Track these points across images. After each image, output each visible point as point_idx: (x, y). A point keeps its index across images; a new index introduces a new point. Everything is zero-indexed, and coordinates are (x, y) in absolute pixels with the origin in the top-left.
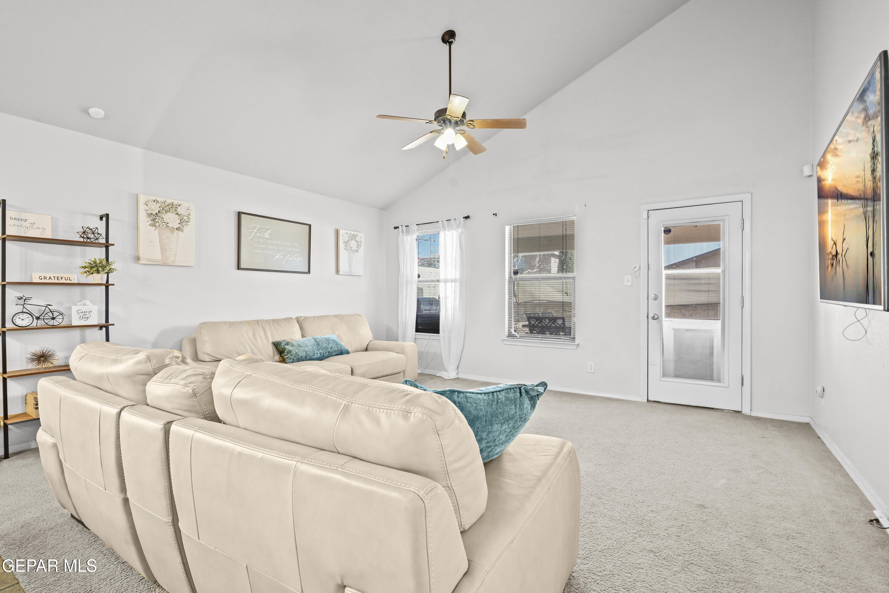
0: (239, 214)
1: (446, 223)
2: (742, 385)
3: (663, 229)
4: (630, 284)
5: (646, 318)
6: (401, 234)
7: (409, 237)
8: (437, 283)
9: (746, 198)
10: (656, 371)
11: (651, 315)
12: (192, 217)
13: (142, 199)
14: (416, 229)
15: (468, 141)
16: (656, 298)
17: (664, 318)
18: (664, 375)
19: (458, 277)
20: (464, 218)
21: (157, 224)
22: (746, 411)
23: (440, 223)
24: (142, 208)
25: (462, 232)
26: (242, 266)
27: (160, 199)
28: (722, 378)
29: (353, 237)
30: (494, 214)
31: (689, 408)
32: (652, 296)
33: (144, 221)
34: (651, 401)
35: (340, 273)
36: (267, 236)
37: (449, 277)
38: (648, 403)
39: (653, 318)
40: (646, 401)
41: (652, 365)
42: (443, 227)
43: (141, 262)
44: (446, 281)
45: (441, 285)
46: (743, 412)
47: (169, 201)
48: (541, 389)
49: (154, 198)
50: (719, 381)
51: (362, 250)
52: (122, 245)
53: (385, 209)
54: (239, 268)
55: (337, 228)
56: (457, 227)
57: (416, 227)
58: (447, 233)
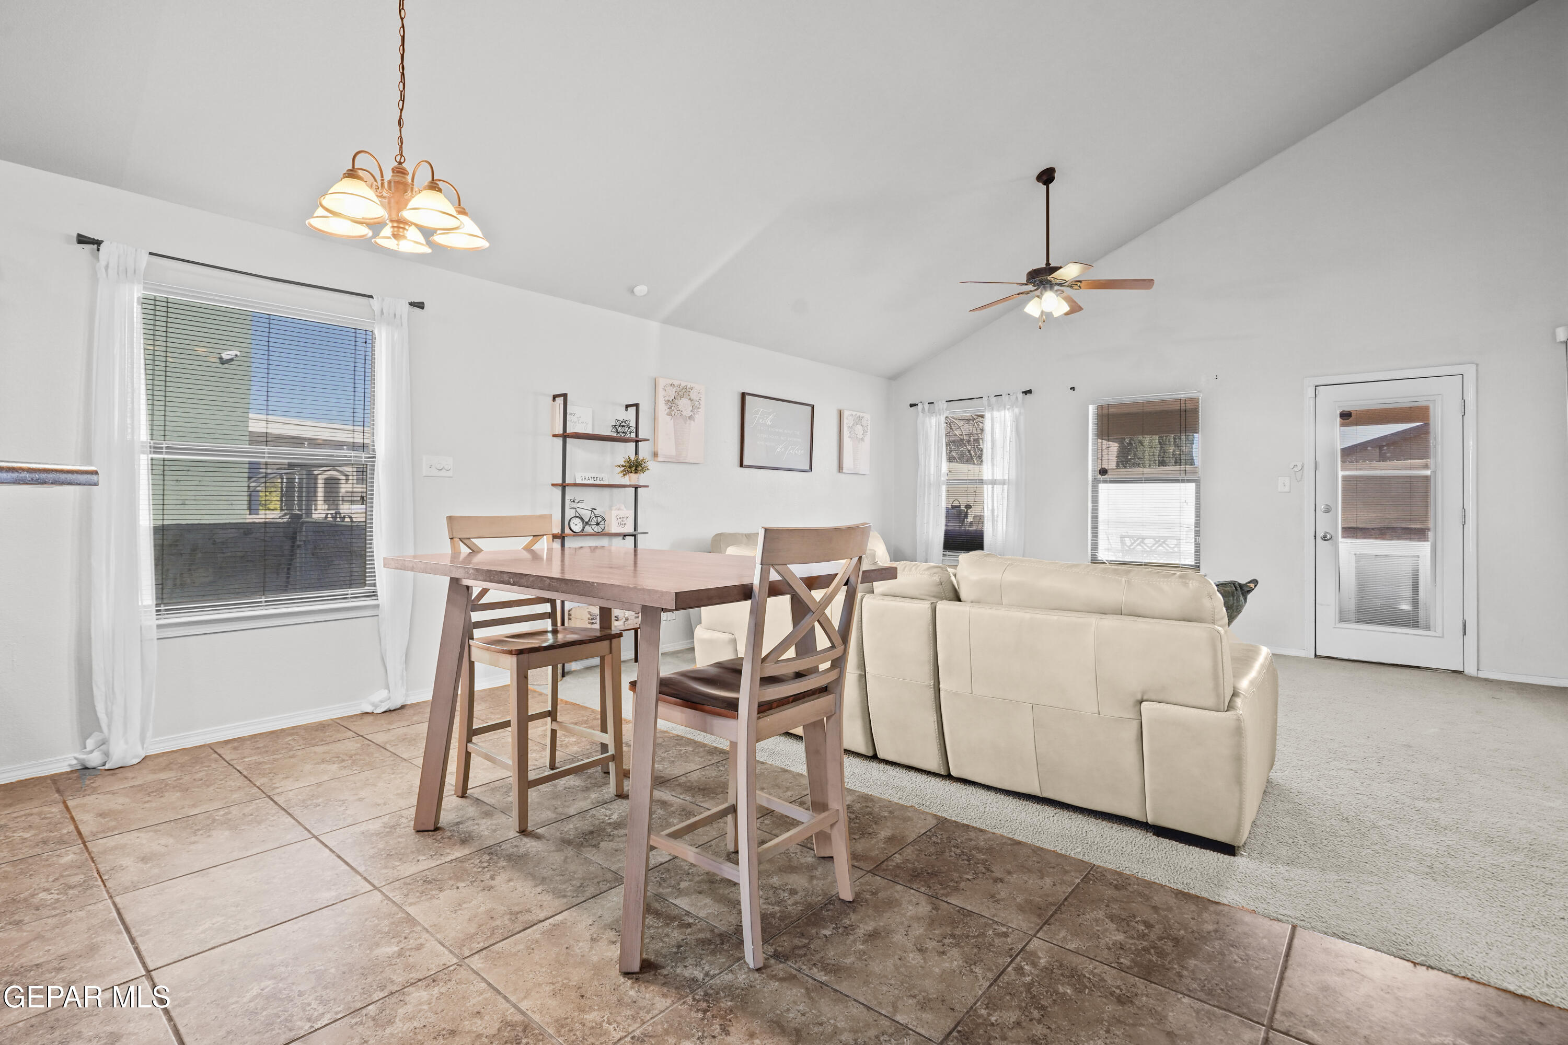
0: (743, 395)
1: (993, 399)
2: (1465, 634)
3: (1338, 413)
4: (1287, 489)
5: (1313, 537)
6: (921, 414)
7: (933, 420)
8: (978, 486)
9: (1470, 372)
10: (1328, 614)
11: (1320, 534)
12: (702, 402)
13: (662, 383)
14: (945, 407)
15: (1070, 306)
16: (1327, 510)
17: (1340, 539)
18: (1342, 620)
19: (1013, 476)
20: (1023, 392)
21: (673, 413)
22: (1471, 670)
23: (985, 399)
24: (661, 394)
25: (1020, 413)
26: (746, 463)
27: (676, 383)
28: (1432, 624)
29: (859, 420)
30: (1071, 389)
31: (1382, 667)
32: (1321, 507)
33: (662, 407)
34: (1320, 657)
35: (844, 471)
36: (769, 423)
37: (998, 476)
38: (1317, 660)
39: (1324, 538)
40: (1313, 656)
41: (1321, 605)
42: (989, 405)
43: (659, 459)
44: (994, 482)
45: (987, 489)
46: (1466, 672)
47: (683, 384)
48: (1252, 585)
49: (671, 382)
50: (1428, 628)
51: (867, 438)
52: (648, 440)
53: (894, 378)
54: (741, 465)
55: (840, 408)
56: (1012, 406)
57: (946, 402)
58: (996, 414)
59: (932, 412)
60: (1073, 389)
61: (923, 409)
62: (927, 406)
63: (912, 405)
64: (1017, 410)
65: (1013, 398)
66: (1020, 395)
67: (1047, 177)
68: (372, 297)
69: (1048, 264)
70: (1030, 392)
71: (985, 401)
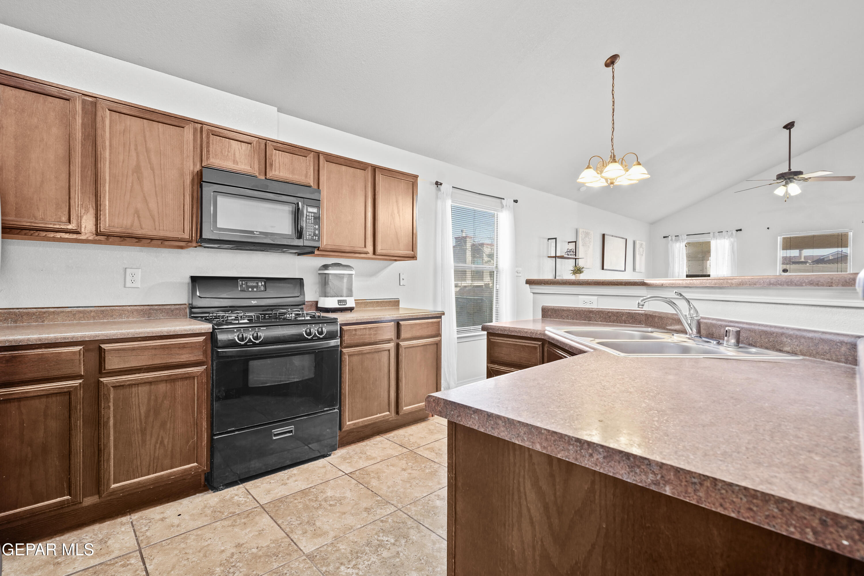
0: (604, 235)
1: (717, 234)
6: (670, 242)
7: (678, 244)
12: (592, 239)
13: (580, 231)
14: (686, 238)
20: (736, 230)
21: (584, 245)
24: (580, 236)
25: (734, 240)
26: (605, 268)
27: (585, 231)
29: (641, 244)
33: (580, 242)
35: (636, 271)
47: (587, 231)
49: (583, 230)
51: (644, 255)
52: (584, 258)
53: (653, 224)
54: (603, 269)
55: (634, 239)
56: (729, 237)
57: (686, 236)
58: (719, 241)
59: (677, 241)
60: (768, 228)
61: (672, 240)
62: (674, 238)
63: (664, 237)
64: (732, 239)
65: (730, 233)
66: (734, 232)
67: (789, 126)
68: (504, 199)
69: (790, 169)
70: (740, 230)
71: (711, 234)
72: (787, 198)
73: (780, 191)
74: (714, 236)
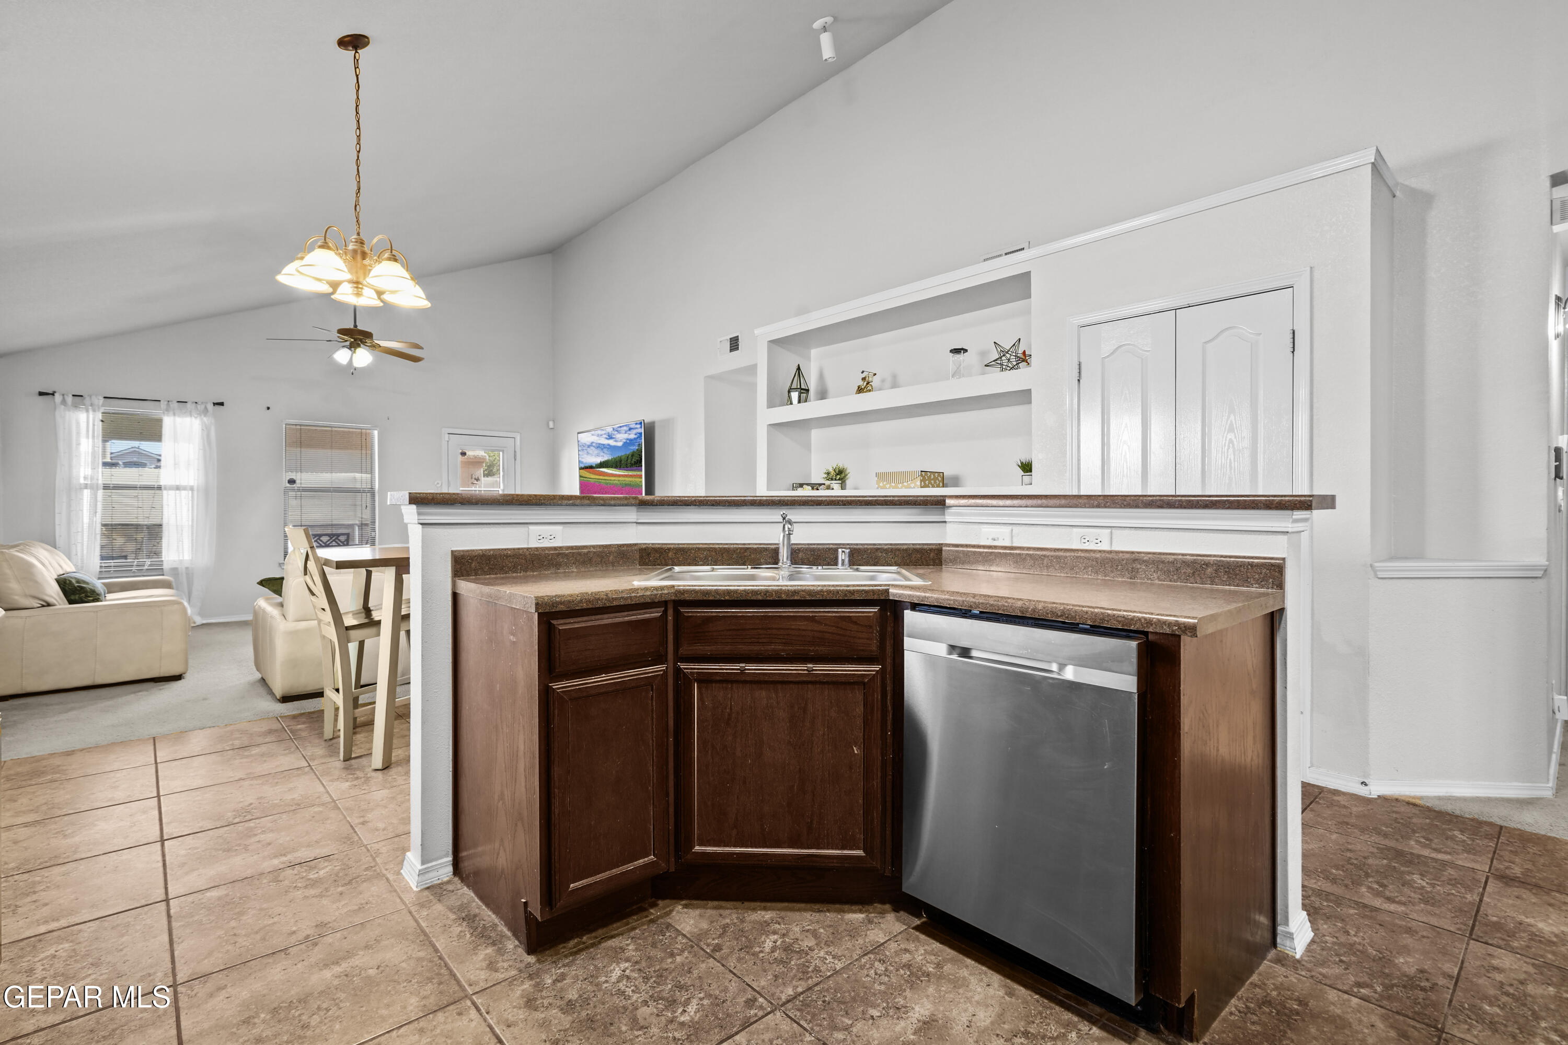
1: (175, 405)
3: (460, 452)
6: (60, 406)
7: (82, 416)
14: (101, 403)
20: (213, 404)
42: (170, 410)
56: (200, 414)
57: (102, 400)
58: (178, 420)
59: (77, 406)
60: (268, 408)
61: (64, 401)
62: (70, 399)
63: (42, 394)
64: (205, 419)
65: (201, 407)
66: (210, 406)
69: (355, 325)
70: (222, 404)
71: (163, 404)
72: (351, 371)
73: (342, 356)
74: (168, 410)
